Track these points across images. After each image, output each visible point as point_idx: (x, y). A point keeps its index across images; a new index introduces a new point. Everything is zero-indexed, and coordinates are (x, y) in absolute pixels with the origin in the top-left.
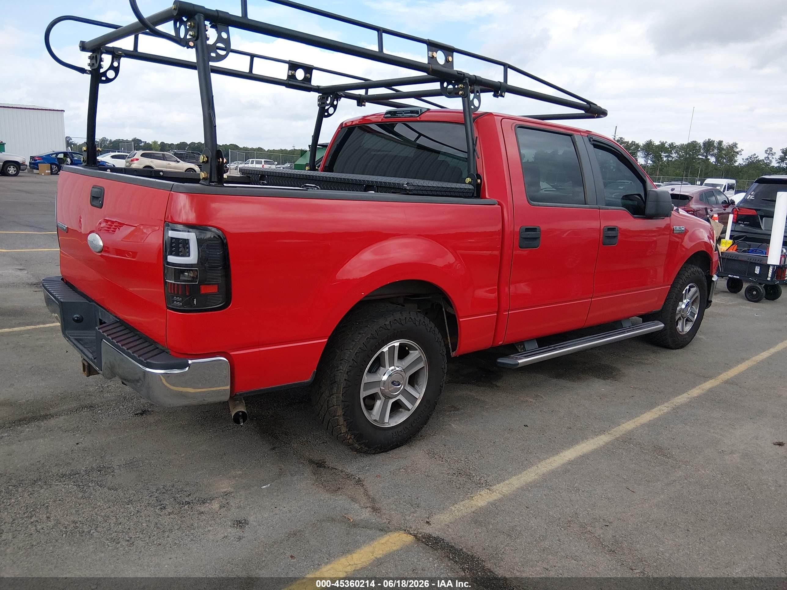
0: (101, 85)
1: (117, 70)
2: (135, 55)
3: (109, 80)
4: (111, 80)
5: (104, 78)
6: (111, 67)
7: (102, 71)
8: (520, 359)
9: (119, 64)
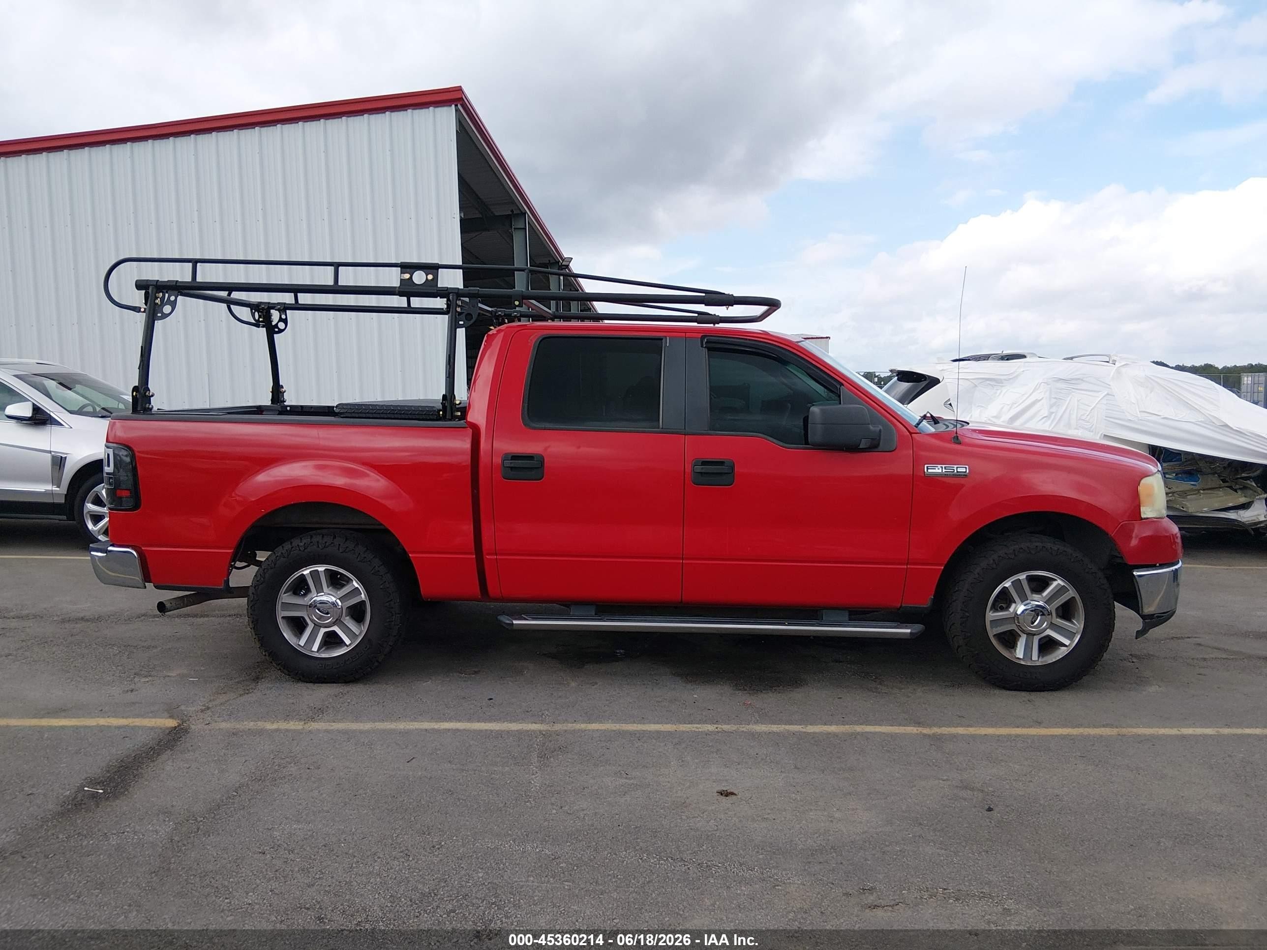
0: (275, 336)
1: (285, 321)
2: (297, 307)
3: (281, 331)
4: (283, 330)
5: (276, 330)
6: (281, 320)
7: (274, 323)
8: (516, 619)
9: (286, 315)
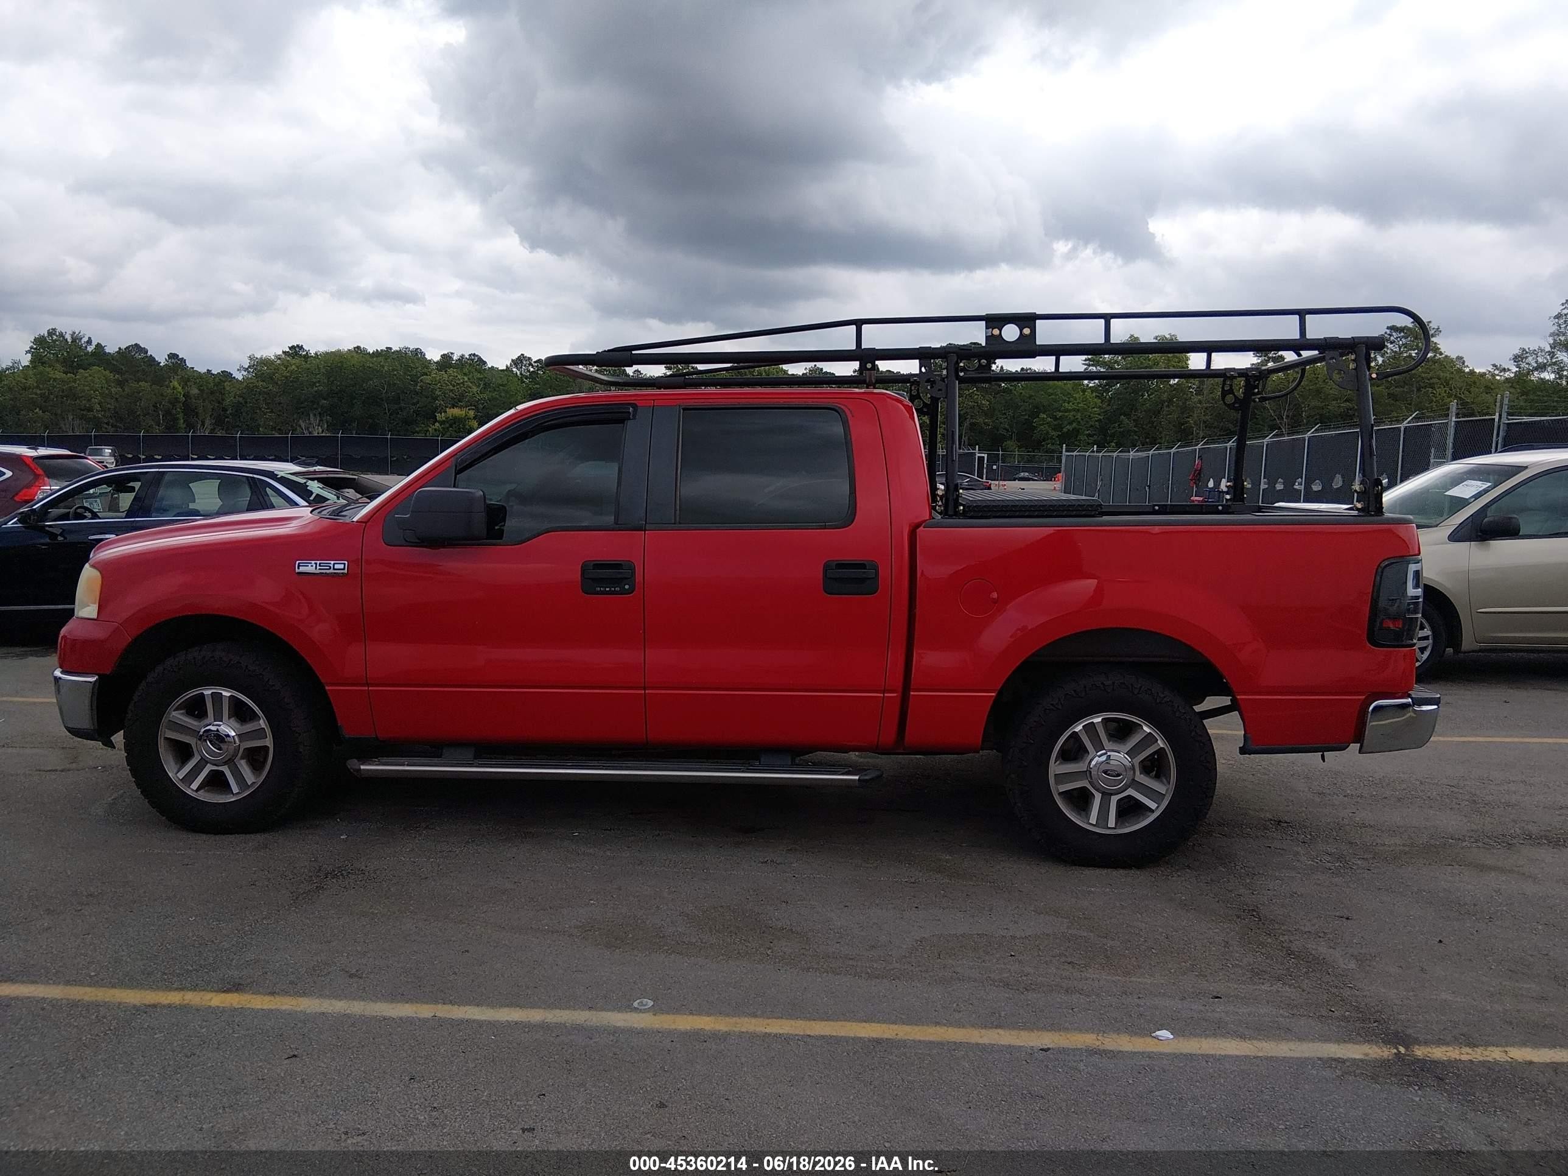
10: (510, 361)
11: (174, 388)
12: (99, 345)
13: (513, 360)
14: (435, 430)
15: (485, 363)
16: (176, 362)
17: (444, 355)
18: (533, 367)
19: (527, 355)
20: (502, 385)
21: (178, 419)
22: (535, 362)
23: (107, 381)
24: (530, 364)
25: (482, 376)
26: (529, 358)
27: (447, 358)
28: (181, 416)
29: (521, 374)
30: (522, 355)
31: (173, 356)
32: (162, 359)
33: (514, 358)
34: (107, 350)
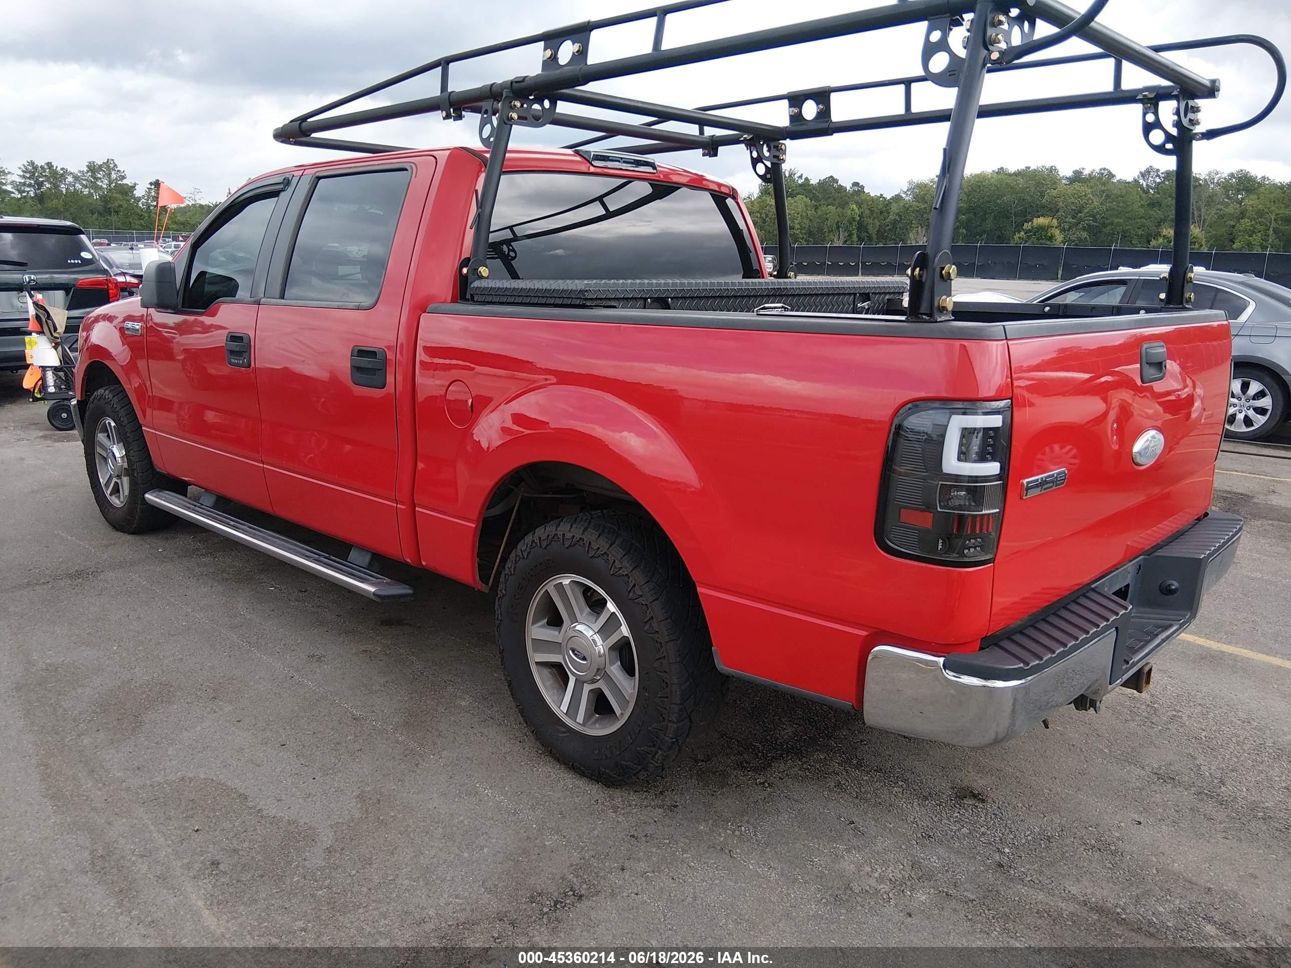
10: (1138, 173)
11: (853, 210)
12: (806, 179)
13: (1141, 172)
14: (1019, 238)
15: (1113, 176)
16: (858, 188)
17: (1076, 171)
18: (1160, 178)
19: (1156, 167)
20: (1121, 196)
21: (853, 234)
22: (1162, 173)
23: (806, 206)
24: (1158, 176)
25: (1105, 188)
26: (1158, 170)
27: (1078, 174)
28: (855, 232)
29: (1147, 185)
30: (1151, 167)
31: (856, 184)
32: (848, 186)
33: (1143, 171)
34: (812, 182)
